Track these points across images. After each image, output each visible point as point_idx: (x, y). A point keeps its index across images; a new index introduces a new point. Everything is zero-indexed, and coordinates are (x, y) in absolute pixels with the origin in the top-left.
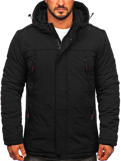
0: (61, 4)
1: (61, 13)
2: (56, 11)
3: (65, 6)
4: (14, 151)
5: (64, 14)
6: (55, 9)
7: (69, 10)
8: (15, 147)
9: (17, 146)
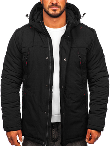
0: (55, 2)
1: (55, 10)
2: (50, 9)
3: (58, 4)
4: (13, 136)
5: (58, 12)
6: (50, 7)
7: (62, 8)
8: (13, 133)
9: (15, 132)
